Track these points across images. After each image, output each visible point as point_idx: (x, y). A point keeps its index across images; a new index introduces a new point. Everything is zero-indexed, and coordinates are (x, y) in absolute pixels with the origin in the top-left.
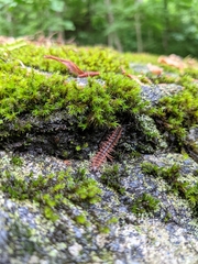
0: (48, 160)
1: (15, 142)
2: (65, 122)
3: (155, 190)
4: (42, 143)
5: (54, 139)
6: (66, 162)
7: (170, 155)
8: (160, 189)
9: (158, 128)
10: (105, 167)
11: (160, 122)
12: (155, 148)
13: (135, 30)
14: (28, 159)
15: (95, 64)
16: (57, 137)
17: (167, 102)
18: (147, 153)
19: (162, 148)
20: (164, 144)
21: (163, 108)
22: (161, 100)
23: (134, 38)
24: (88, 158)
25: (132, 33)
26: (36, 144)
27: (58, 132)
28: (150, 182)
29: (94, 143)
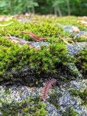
0: (23, 88)
1: (7, 82)
2: (30, 71)
3: (75, 104)
4: (19, 81)
5: (25, 79)
6: (32, 89)
7: (84, 81)
8: (78, 104)
9: (77, 68)
10: (51, 91)
11: (78, 65)
12: (76, 78)
13: (66, 3)
14: (13, 89)
15: (46, 32)
16: (26, 78)
17: (81, 54)
18: (72, 80)
19: (80, 77)
20: (80, 75)
21: (80, 57)
22: (79, 53)
23: (66, 7)
24: (42, 86)
25: (66, 5)
26: (16, 82)
27: (26, 76)
28: (73, 100)
29: (45, 78)
